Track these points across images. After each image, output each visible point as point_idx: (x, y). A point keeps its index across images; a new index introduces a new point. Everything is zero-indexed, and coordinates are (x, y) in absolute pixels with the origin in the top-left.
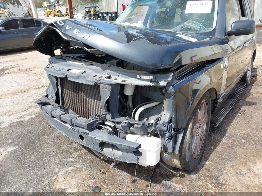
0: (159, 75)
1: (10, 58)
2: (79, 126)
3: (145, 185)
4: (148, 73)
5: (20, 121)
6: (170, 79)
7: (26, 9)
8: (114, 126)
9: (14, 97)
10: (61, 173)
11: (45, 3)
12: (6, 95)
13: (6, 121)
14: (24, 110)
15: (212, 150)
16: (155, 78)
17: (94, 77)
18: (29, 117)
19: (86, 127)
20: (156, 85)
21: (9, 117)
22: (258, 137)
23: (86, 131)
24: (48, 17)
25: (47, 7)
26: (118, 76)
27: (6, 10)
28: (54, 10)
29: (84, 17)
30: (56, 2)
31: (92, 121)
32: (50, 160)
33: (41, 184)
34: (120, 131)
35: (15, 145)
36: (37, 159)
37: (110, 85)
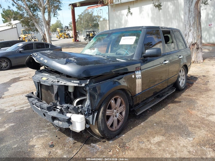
0: (82, 81)
1: (25, 70)
2: (44, 108)
3: (80, 145)
4: (77, 79)
5: (21, 110)
6: (88, 83)
7: (42, 35)
8: (61, 109)
9: (21, 95)
10: (35, 137)
11: (58, 29)
12: (17, 94)
13: (13, 110)
14: (25, 103)
15: (131, 129)
16: (80, 82)
17: (52, 81)
18: (27, 108)
19: (46, 109)
20: (80, 85)
21: (15, 107)
22: (166, 123)
23: (47, 111)
24: (60, 39)
25: (59, 32)
26: (63, 81)
27: (30, 35)
28: (64, 34)
29: (85, 39)
30: (66, 28)
31: (50, 106)
32: (31, 131)
33: (23, 143)
34: (64, 112)
35: (14, 123)
36: (24, 130)
37: (58, 86)
